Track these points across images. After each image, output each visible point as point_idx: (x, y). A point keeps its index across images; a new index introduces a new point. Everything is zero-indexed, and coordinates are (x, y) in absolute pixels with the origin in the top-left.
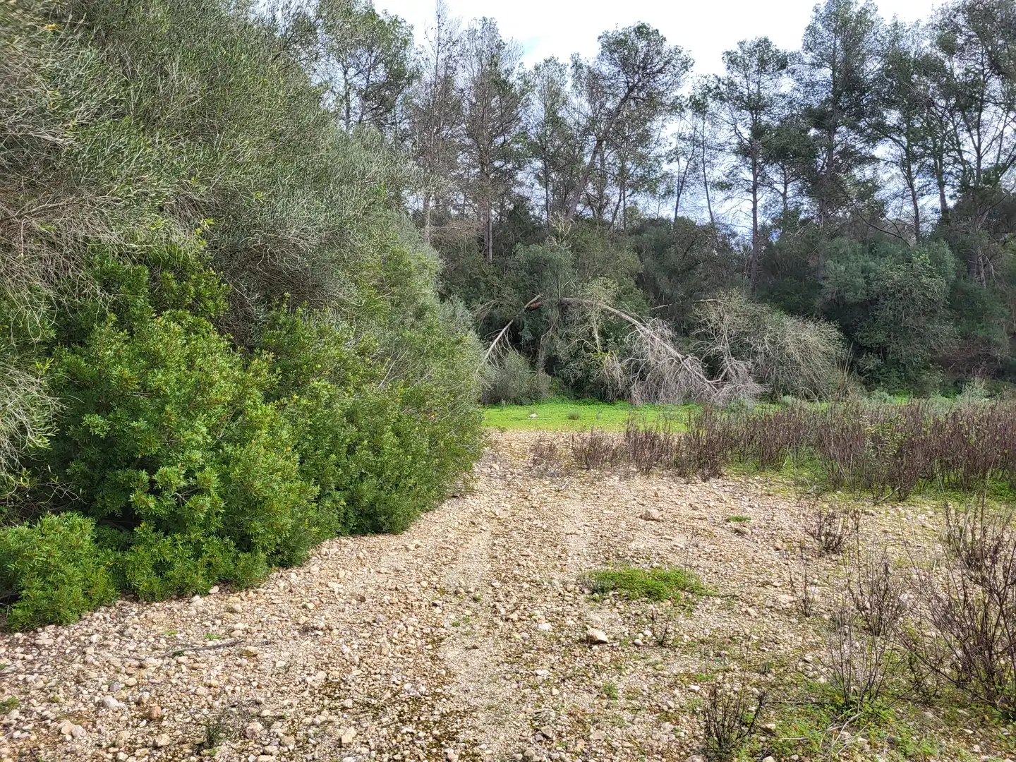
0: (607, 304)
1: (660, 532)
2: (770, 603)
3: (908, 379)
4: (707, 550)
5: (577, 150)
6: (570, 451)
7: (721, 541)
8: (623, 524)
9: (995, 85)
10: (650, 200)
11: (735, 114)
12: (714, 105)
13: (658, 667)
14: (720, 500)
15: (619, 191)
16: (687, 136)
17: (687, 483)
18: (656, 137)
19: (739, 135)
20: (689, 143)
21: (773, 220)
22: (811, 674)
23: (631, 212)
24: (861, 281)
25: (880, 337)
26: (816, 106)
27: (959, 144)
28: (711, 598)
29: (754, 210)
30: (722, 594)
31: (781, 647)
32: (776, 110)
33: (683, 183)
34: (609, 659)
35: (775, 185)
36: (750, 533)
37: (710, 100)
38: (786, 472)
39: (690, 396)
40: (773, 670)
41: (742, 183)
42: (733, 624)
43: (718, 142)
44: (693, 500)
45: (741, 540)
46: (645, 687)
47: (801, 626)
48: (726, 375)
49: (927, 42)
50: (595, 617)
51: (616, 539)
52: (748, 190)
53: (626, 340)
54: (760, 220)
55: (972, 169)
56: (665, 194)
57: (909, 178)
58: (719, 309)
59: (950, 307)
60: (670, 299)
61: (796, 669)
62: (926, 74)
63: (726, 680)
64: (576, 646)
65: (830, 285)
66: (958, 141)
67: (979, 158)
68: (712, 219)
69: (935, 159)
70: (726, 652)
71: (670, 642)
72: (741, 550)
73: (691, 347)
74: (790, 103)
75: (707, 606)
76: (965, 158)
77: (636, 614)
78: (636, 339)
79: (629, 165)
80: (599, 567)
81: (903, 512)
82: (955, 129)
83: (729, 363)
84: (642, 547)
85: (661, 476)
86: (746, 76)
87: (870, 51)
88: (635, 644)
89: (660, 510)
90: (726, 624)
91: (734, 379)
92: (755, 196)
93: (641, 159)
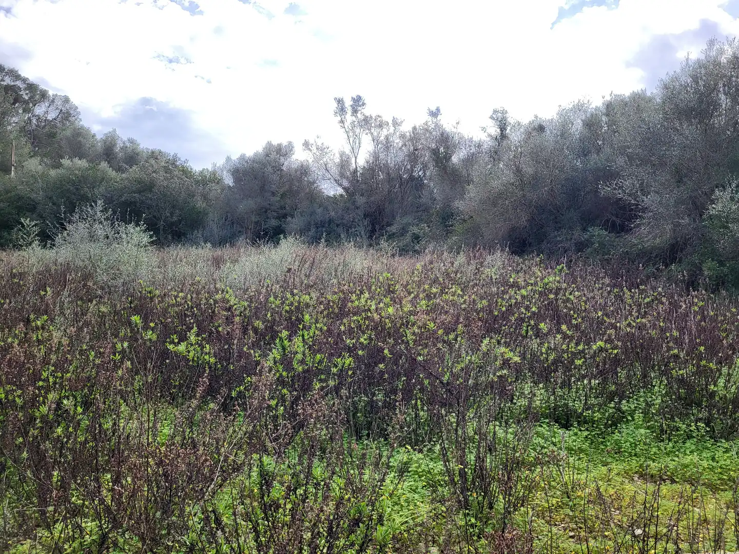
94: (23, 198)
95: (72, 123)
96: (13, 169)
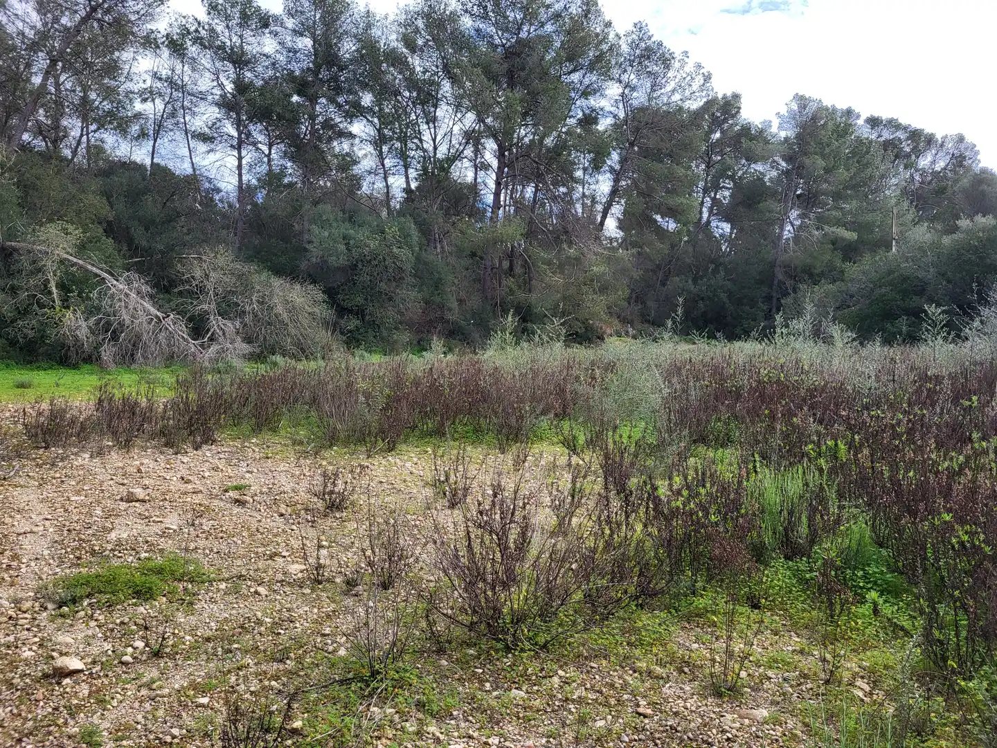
0: (68, 253)
1: (147, 514)
2: (280, 576)
3: (382, 339)
4: (205, 528)
5: (22, 67)
6: (20, 427)
7: (220, 514)
8: (98, 512)
9: (446, 87)
10: (120, 141)
11: (217, 64)
12: (194, 49)
13: (154, 686)
14: (216, 469)
15: (80, 124)
16: (164, 77)
17: (176, 454)
18: (125, 72)
19: (221, 86)
20: (166, 84)
21: (259, 180)
22: (331, 648)
23: (96, 151)
24: (342, 247)
25: (359, 300)
26: (297, 73)
27: (420, 133)
28: (214, 583)
29: (240, 167)
30: (227, 576)
31: (298, 625)
32: (260, 69)
33: (159, 127)
34: (86, 692)
35: (260, 145)
36: (251, 501)
37: (189, 43)
38: (283, 432)
39: (173, 357)
40: (292, 655)
41: (225, 137)
42: (242, 609)
43: (199, 89)
44: (184, 473)
45: (243, 511)
46: (140, 718)
47: (314, 596)
48: (212, 335)
49: (394, 37)
50: (64, 638)
51: (90, 532)
52: (232, 146)
53: (94, 295)
54: (244, 178)
55: (430, 157)
56: (139, 136)
57: (381, 157)
58: (205, 266)
59: (415, 276)
60: (148, 252)
61: (315, 647)
62: (393, 65)
63: (240, 681)
64: (38, 686)
65: (315, 250)
66: (419, 130)
67: (435, 148)
68: (194, 170)
69: (401, 143)
70: (236, 646)
71: (168, 650)
72: (244, 521)
73: (173, 304)
74: (274, 64)
75: (211, 594)
76: (425, 147)
77: (122, 623)
78: (106, 295)
79: (93, 96)
80: (68, 571)
81: (393, 461)
82: (417, 119)
83: (215, 323)
84: (125, 536)
85: (144, 449)
86: (228, 26)
87: (346, 32)
88: (122, 663)
89: (145, 487)
90: (234, 612)
91: (221, 339)
92: (240, 153)
93: (109, 93)
94: (909, 278)
95: (968, 169)
96: (894, 243)
